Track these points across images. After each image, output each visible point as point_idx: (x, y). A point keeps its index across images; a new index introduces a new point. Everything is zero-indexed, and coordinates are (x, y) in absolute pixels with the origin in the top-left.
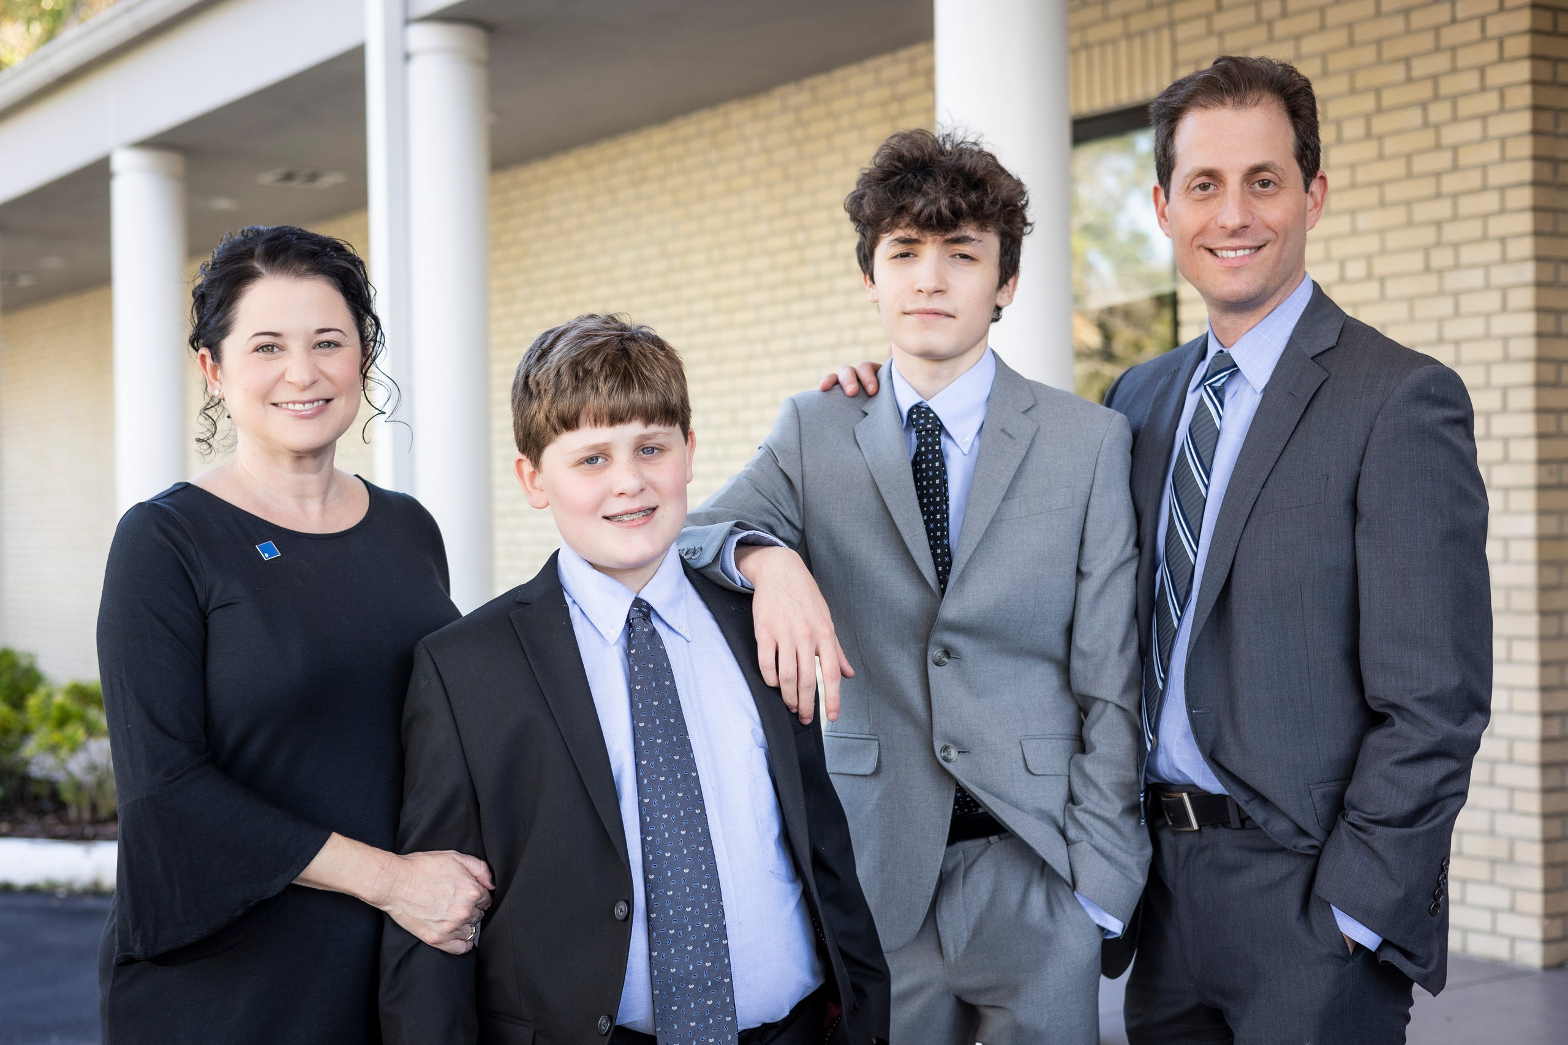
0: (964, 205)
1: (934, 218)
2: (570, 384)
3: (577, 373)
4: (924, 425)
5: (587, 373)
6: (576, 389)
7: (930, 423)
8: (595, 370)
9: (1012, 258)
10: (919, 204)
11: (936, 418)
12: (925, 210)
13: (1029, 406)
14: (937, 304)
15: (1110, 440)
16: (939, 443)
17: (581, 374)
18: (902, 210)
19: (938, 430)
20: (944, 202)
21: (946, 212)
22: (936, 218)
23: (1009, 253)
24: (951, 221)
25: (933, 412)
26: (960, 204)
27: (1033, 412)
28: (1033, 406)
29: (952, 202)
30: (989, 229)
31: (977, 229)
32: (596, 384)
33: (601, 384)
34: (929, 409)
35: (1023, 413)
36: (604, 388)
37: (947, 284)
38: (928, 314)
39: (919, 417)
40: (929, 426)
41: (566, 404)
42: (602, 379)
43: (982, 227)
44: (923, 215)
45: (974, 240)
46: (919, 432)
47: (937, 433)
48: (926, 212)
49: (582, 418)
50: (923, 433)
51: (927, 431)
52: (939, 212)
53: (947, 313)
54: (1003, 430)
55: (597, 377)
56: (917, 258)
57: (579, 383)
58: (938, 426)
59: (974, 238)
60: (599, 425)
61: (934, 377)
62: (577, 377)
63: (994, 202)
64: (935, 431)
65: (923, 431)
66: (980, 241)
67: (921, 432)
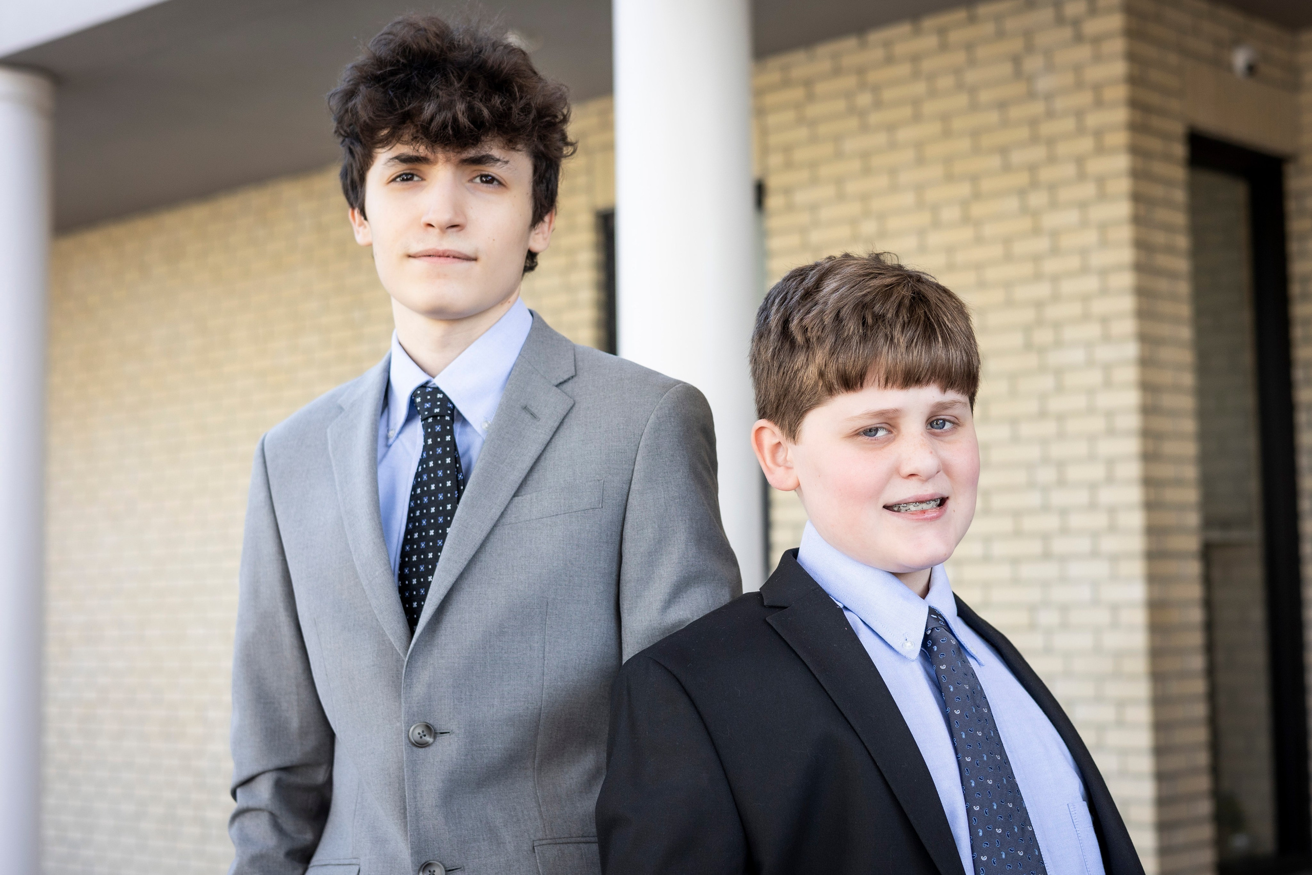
0: (486, 112)
1: (449, 128)
2: (856, 332)
3: (864, 318)
4: (430, 410)
5: (879, 318)
6: (864, 338)
7: (437, 407)
8: (889, 315)
9: (547, 187)
10: (429, 109)
11: (446, 399)
12: (438, 117)
13: (566, 377)
14: (452, 243)
15: (658, 418)
16: (451, 432)
17: (870, 320)
18: (407, 118)
19: (448, 415)
20: (460, 107)
21: (463, 119)
22: (452, 127)
23: (544, 181)
24: (471, 131)
25: (441, 392)
26: (481, 110)
27: (568, 387)
28: (572, 377)
29: (470, 108)
30: (519, 146)
31: (504, 148)
32: (891, 332)
33: (897, 333)
34: (437, 390)
35: (557, 386)
36: (901, 339)
37: (465, 216)
38: (440, 256)
39: (424, 400)
40: (437, 410)
41: (849, 359)
42: (899, 327)
43: (511, 144)
44: (434, 124)
45: (498, 160)
46: (425, 419)
47: (448, 418)
48: (439, 119)
49: (869, 377)
50: (430, 420)
51: (435, 416)
52: (455, 119)
53: (465, 255)
54: (525, 408)
55: (892, 325)
56: (424, 183)
57: (867, 330)
58: (449, 409)
59: (498, 157)
60: (890, 385)
61: (444, 344)
62: (864, 323)
63: (526, 110)
64: (444, 416)
65: (430, 417)
66: (507, 162)
67: (427, 419)
